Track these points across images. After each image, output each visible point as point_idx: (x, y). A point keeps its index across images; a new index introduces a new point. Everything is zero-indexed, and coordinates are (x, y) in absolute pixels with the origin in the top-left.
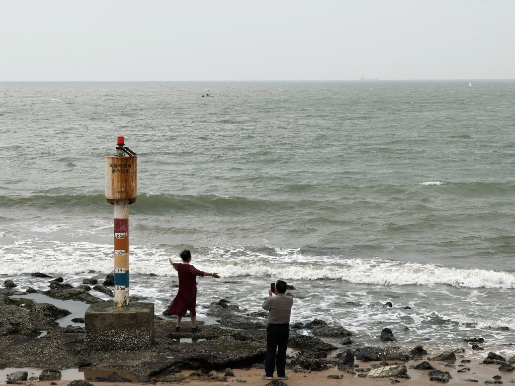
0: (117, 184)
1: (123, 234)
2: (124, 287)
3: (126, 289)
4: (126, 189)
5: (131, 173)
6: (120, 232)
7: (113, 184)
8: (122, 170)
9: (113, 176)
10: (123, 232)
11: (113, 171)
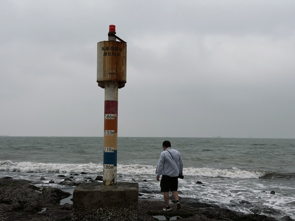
0: (108, 66)
1: (112, 115)
2: (112, 165)
3: (115, 168)
4: (117, 71)
5: (121, 56)
6: (110, 113)
7: (104, 66)
8: (113, 53)
9: (104, 59)
10: (113, 113)
11: (105, 54)
